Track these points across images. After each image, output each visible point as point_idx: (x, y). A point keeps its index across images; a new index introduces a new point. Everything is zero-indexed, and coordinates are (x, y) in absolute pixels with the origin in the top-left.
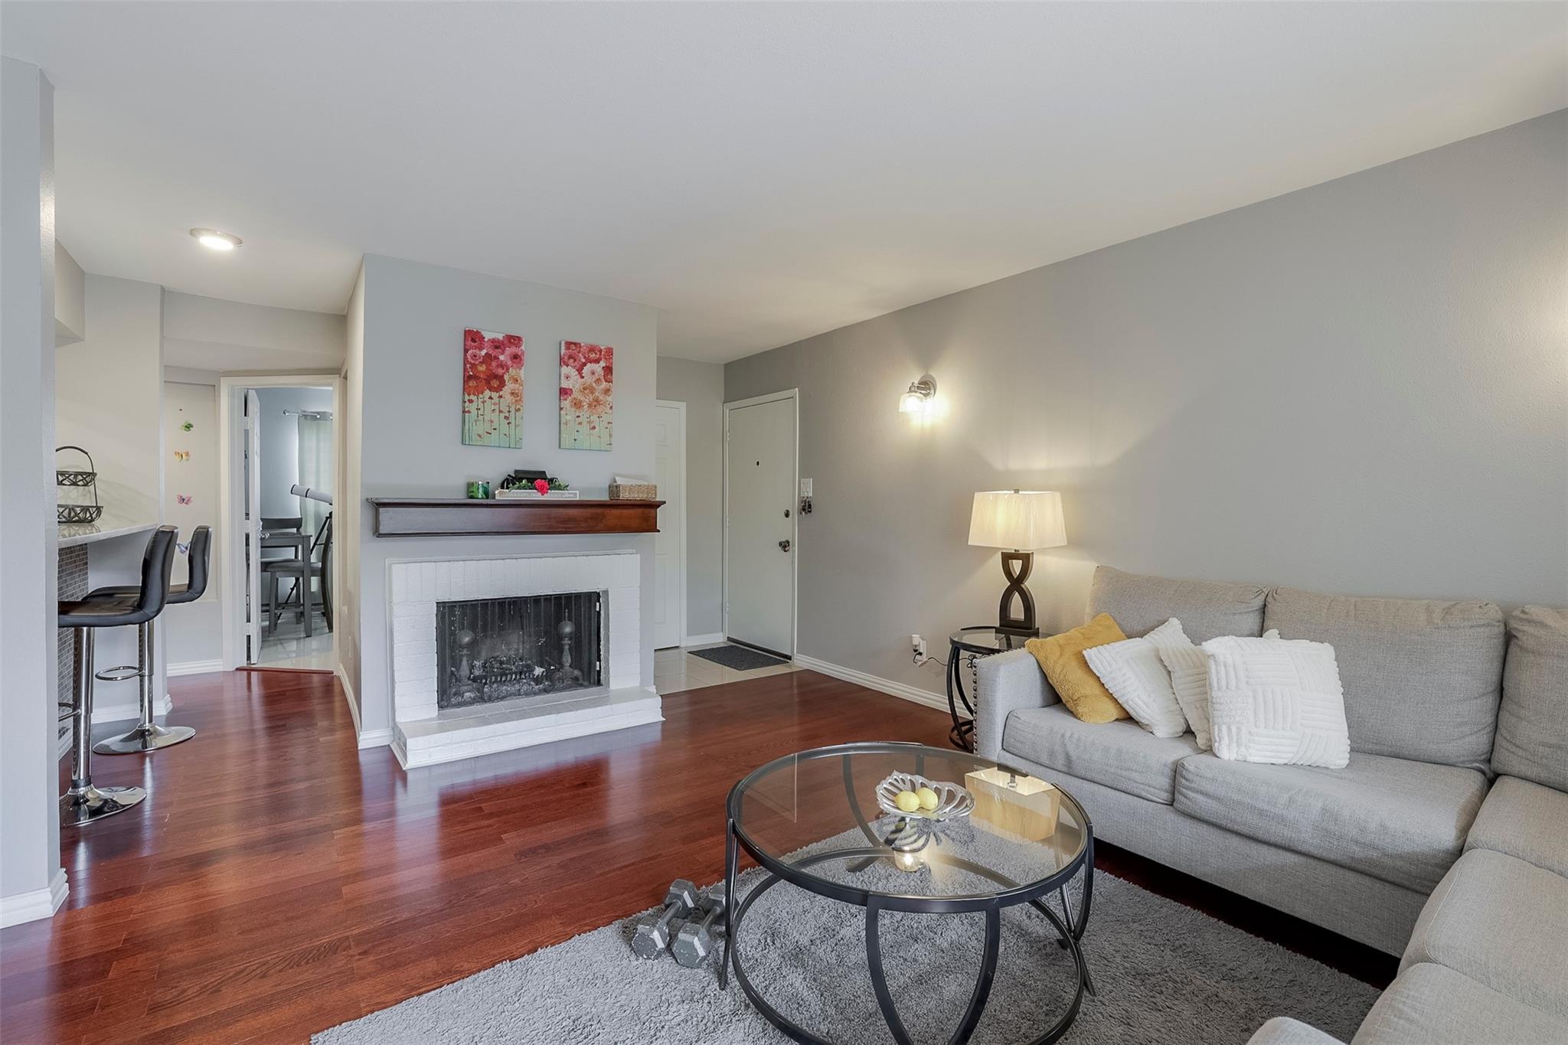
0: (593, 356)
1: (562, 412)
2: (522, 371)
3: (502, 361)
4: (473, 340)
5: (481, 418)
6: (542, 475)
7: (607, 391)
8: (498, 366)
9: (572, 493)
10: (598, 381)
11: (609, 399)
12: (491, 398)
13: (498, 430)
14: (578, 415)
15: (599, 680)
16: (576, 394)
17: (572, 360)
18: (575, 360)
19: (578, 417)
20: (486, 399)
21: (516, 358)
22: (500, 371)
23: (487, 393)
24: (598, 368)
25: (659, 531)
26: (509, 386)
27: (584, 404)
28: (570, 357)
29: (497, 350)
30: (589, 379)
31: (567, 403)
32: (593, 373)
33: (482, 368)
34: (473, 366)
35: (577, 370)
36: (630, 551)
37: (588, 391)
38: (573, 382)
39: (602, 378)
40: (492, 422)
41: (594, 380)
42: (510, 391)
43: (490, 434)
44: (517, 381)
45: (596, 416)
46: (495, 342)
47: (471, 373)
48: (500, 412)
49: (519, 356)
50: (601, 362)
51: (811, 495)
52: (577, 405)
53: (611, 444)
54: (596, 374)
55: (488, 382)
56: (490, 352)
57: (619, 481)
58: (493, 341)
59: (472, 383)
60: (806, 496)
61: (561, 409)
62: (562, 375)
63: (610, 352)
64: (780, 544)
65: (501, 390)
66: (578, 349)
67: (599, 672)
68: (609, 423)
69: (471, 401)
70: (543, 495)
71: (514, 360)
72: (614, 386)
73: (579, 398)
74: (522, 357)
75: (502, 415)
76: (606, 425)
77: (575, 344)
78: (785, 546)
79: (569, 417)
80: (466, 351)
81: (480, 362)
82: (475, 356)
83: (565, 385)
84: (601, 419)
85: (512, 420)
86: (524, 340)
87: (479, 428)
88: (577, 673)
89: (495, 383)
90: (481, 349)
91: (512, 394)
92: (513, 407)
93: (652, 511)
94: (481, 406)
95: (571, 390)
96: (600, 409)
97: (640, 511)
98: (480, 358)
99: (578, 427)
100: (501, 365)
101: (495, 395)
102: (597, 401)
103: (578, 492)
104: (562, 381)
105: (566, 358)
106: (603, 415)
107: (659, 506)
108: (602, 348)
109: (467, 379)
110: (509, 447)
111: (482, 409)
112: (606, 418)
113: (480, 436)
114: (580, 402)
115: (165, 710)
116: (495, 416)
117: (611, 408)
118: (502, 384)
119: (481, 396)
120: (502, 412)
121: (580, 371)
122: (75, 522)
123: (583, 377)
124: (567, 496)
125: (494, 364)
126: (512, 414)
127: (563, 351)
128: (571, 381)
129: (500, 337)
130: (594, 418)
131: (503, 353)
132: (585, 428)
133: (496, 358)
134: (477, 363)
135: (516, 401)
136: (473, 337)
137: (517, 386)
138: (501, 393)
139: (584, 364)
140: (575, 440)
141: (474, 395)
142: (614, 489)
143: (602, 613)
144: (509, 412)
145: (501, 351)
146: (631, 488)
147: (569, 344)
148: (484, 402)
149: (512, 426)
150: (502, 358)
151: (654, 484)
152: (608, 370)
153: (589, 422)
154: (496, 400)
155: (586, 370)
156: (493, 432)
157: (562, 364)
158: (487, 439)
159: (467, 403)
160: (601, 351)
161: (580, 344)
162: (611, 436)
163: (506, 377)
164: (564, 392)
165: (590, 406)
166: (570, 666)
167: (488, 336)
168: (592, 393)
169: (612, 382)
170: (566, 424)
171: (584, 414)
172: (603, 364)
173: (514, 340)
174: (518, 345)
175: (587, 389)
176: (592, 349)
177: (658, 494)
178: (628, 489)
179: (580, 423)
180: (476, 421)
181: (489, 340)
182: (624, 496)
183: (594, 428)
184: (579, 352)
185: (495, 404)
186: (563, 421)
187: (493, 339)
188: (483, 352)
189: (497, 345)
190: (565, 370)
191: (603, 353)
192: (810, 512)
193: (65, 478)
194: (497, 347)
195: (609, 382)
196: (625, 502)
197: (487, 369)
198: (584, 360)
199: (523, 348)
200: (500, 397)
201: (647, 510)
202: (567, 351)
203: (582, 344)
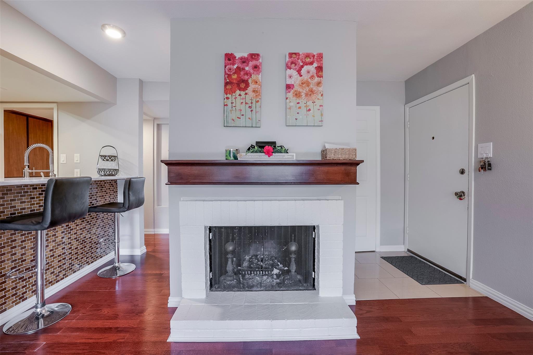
0: (308, 60)
1: (287, 101)
2: (260, 76)
3: (247, 71)
4: (229, 60)
5: (234, 108)
6: (273, 144)
7: (319, 84)
8: (244, 74)
9: (291, 155)
10: (312, 77)
11: (320, 89)
12: (240, 95)
13: (244, 116)
14: (297, 102)
15: (314, 285)
16: (297, 88)
17: (293, 65)
18: (296, 65)
19: (298, 103)
20: (237, 96)
21: (256, 67)
22: (246, 77)
23: (238, 92)
24: (312, 68)
25: (358, 184)
26: (252, 86)
27: (302, 94)
28: (292, 63)
29: (244, 64)
30: (306, 77)
31: (290, 95)
32: (308, 72)
33: (235, 77)
34: (229, 76)
35: (297, 71)
36: (337, 197)
37: (305, 85)
38: (295, 80)
39: (315, 75)
40: (241, 110)
41: (309, 76)
42: (252, 90)
43: (240, 118)
44: (257, 82)
45: (311, 102)
46: (243, 59)
47: (228, 81)
48: (246, 103)
49: (258, 66)
50: (314, 64)
51: (491, 155)
52: (298, 95)
53: (322, 121)
54: (311, 73)
55: (238, 85)
56: (240, 66)
57: (328, 146)
58: (241, 58)
59: (229, 87)
60: (485, 157)
61: (287, 98)
62: (287, 75)
63: (320, 56)
64: (456, 194)
65: (247, 90)
66: (298, 57)
67: (314, 279)
68: (321, 106)
69: (228, 98)
70: (269, 157)
71: (255, 69)
72: (323, 80)
73: (299, 90)
74: (260, 67)
75: (247, 106)
76: (318, 107)
77: (295, 54)
78: (460, 195)
79: (292, 104)
80: (225, 67)
81: (234, 73)
82: (230, 69)
83: (289, 82)
84: (314, 104)
85: (253, 108)
86: (261, 56)
87: (233, 115)
88: (299, 277)
89: (243, 85)
90: (234, 64)
91: (254, 91)
92: (254, 100)
93: (353, 168)
94: (234, 101)
95: (293, 85)
96: (313, 97)
97: (343, 168)
98: (233, 70)
99: (299, 111)
100: (247, 73)
101: (243, 93)
102: (312, 91)
103: (295, 154)
104: (287, 80)
105: (289, 64)
106: (316, 100)
107: (358, 164)
108: (315, 54)
109: (226, 84)
110: (252, 127)
111: (235, 103)
112: (318, 103)
113: (233, 120)
114: (300, 93)
115: (140, 253)
116: (243, 107)
117: (322, 95)
118: (247, 85)
119: (234, 94)
120: (248, 104)
121: (299, 71)
122: (107, 175)
123: (301, 76)
124: (286, 157)
125: (242, 73)
126: (254, 105)
127: (287, 59)
128: (293, 79)
129: (246, 55)
130: (310, 103)
131: (247, 65)
132: (304, 110)
133: (244, 69)
134: (231, 73)
135: (256, 95)
136: (229, 57)
137: (257, 86)
138: (247, 91)
139: (302, 67)
140: (296, 119)
141: (230, 94)
142: (324, 152)
143: (316, 239)
144: (252, 103)
145: (246, 64)
146: (336, 151)
147: (291, 55)
148: (235, 98)
149: (254, 112)
150: (247, 68)
151: (354, 147)
152: (320, 69)
153: (306, 106)
154: (243, 96)
155: (304, 71)
156: (242, 117)
157: (287, 68)
158: (238, 122)
159: (226, 99)
160: (314, 56)
161: (299, 53)
162: (322, 115)
163: (250, 81)
164: (289, 87)
165: (307, 95)
166: (295, 272)
167: (238, 55)
168: (308, 86)
169: (322, 77)
170: (290, 108)
171: (303, 100)
172: (315, 65)
173: (255, 56)
174: (257, 59)
175: (305, 83)
176: (308, 56)
177: (357, 156)
178: (333, 151)
179: (300, 108)
180: (231, 111)
181: (239, 58)
182: (331, 157)
183: (310, 110)
184: (298, 59)
185: (243, 99)
186: (288, 107)
187: (241, 57)
188: (235, 66)
189: (244, 61)
190: (289, 72)
191: (315, 57)
192: (490, 169)
193: (104, 158)
194: (244, 62)
195: (320, 77)
196: (330, 162)
197: (237, 77)
198: (301, 64)
199: (260, 60)
200: (246, 94)
201: (349, 168)
202: (290, 59)
203: (300, 53)
